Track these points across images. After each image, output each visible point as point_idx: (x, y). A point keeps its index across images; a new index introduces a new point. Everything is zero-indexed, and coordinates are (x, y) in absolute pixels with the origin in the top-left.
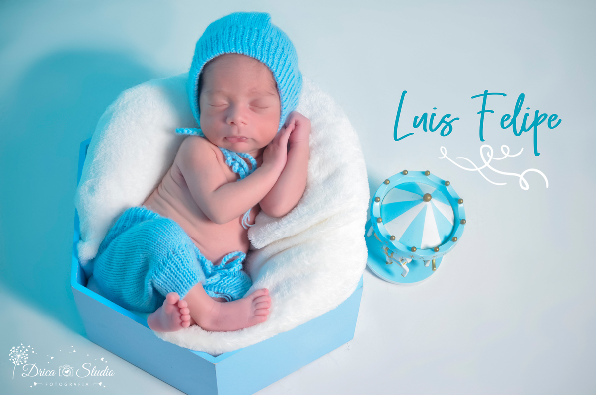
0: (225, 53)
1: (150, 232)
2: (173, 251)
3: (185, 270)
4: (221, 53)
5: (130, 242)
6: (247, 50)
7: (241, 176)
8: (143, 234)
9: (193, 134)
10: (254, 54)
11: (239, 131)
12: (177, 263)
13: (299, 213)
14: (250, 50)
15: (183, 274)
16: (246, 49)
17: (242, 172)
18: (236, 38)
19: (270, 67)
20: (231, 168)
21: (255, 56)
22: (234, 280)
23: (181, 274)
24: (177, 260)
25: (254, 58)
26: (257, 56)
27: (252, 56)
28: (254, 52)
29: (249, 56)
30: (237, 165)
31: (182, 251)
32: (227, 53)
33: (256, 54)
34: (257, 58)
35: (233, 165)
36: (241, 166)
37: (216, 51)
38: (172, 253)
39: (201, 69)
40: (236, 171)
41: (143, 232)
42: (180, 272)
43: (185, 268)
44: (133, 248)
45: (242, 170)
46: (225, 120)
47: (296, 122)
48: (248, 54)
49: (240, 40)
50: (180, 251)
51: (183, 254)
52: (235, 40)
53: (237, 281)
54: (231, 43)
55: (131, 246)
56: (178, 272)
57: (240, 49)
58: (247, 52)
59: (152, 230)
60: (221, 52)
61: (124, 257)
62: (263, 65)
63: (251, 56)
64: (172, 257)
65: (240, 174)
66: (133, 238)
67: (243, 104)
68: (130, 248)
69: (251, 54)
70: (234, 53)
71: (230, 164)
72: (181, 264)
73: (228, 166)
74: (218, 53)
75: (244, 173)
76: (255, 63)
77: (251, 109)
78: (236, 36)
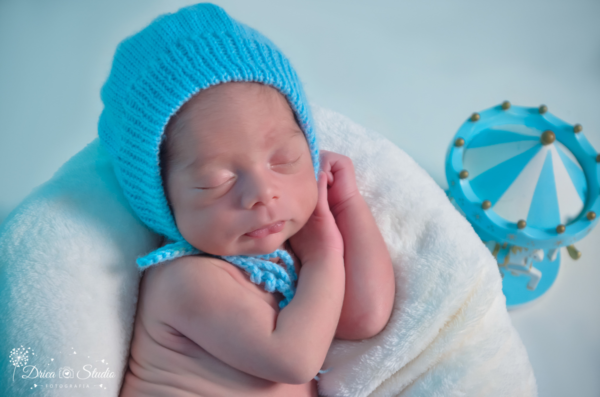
0: (202, 90)
4: (194, 93)
6: (237, 71)
7: (284, 294)
9: (173, 257)
10: (251, 76)
11: (271, 215)
13: (411, 316)
14: (240, 69)
16: (234, 70)
17: (284, 287)
18: (203, 59)
19: (282, 88)
20: (262, 286)
21: (254, 78)
25: (253, 82)
26: (257, 77)
27: (249, 79)
28: (249, 71)
29: (244, 81)
30: (272, 276)
32: (205, 88)
33: (254, 73)
34: (259, 80)
35: (265, 279)
36: (278, 276)
37: (185, 92)
39: (162, 133)
40: (273, 289)
45: (282, 282)
46: (238, 204)
47: (332, 167)
48: (241, 79)
49: (214, 60)
52: (204, 63)
54: (202, 70)
57: (226, 74)
58: (239, 75)
60: (194, 90)
62: (270, 89)
63: (247, 80)
65: (281, 291)
67: (261, 165)
69: (247, 76)
70: (217, 85)
71: (260, 281)
73: (257, 285)
74: (189, 95)
75: (287, 286)
76: (256, 88)
77: (273, 170)
78: (200, 55)
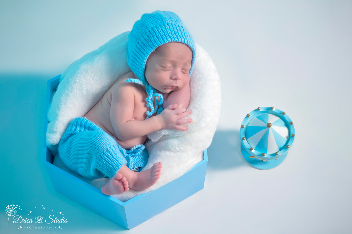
1: (93, 140)
2: (106, 150)
3: (115, 159)
5: (80, 144)
8: (88, 140)
12: (109, 156)
15: (113, 162)
22: (139, 158)
23: (112, 162)
24: (110, 155)
31: (112, 149)
38: (106, 151)
41: (88, 139)
42: (112, 161)
43: (114, 158)
44: (82, 147)
50: (111, 149)
51: (112, 151)
53: (141, 158)
55: (81, 146)
56: (110, 161)
59: (94, 138)
61: (77, 151)
64: (106, 153)
66: (82, 141)
68: (80, 147)
72: (112, 157)
